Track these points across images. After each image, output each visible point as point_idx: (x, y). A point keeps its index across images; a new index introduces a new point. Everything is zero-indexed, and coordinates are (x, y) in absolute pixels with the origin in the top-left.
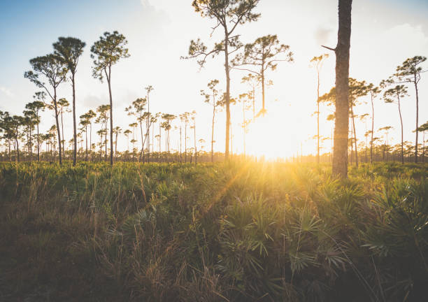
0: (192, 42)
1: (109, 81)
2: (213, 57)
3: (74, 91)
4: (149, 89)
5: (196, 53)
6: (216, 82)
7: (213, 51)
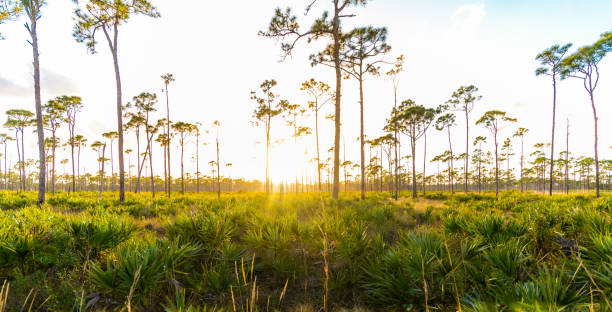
0: (278, 12)
1: (114, 50)
2: (309, 41)
3: (36, 55)
4: (168, 79)
5: (284, 30)
6: (274, 83)
7: (309, 33)
